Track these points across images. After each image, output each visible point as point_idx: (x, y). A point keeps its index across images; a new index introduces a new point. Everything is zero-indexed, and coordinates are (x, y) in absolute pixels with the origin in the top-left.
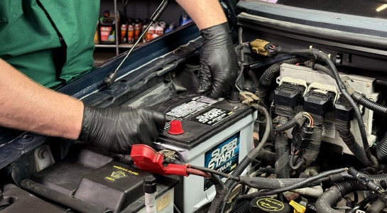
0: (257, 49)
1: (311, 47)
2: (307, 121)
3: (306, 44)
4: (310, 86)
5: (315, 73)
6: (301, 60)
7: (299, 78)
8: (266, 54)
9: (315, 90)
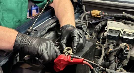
0: (95, 14)
1: (124, 13)
2: (126, 47)
3: (122, 12)
4: (123, 31)
5: (125, 25)
6: (117, 19)
7: (117, 27)
8: (100, 17)
9: (126, 33)
